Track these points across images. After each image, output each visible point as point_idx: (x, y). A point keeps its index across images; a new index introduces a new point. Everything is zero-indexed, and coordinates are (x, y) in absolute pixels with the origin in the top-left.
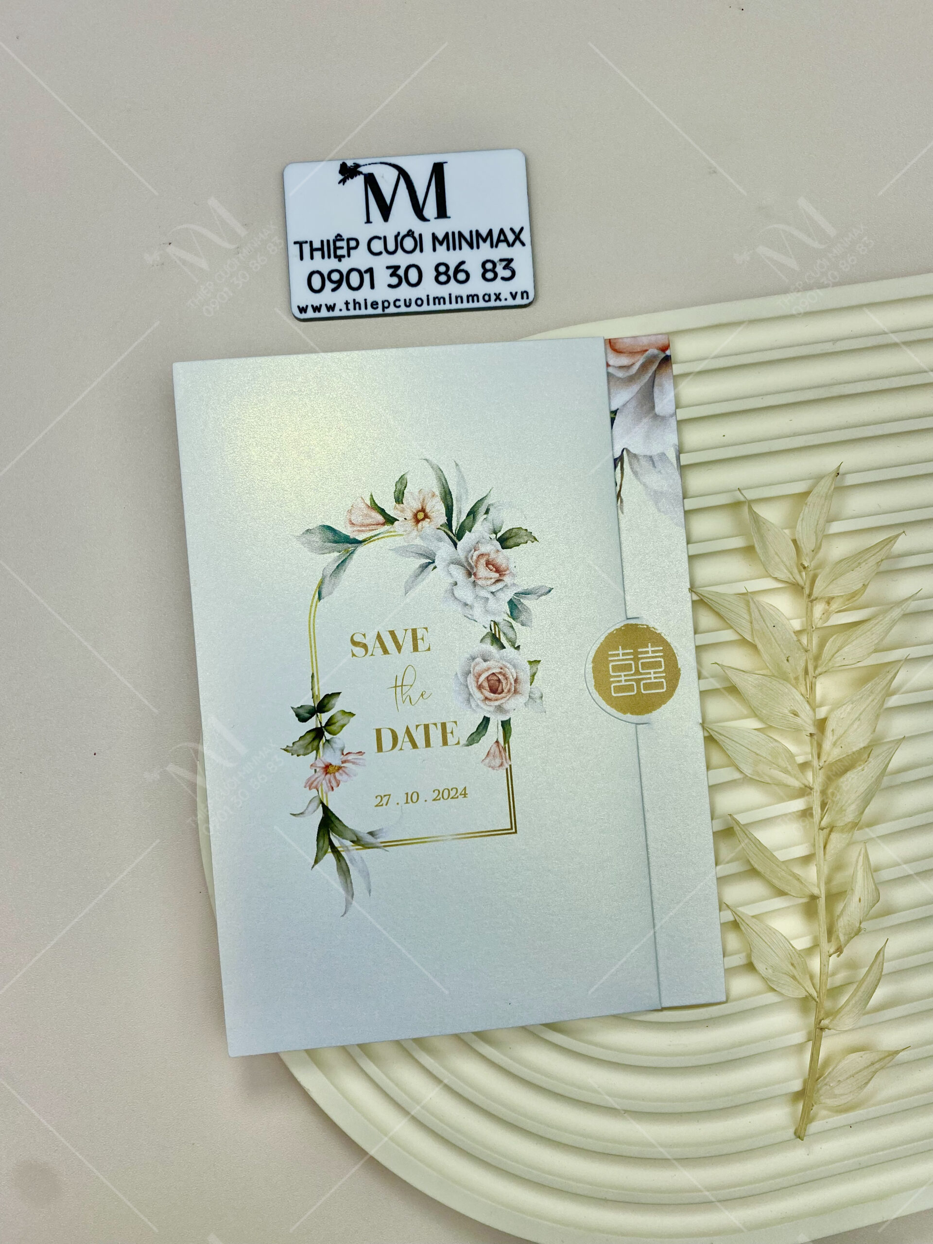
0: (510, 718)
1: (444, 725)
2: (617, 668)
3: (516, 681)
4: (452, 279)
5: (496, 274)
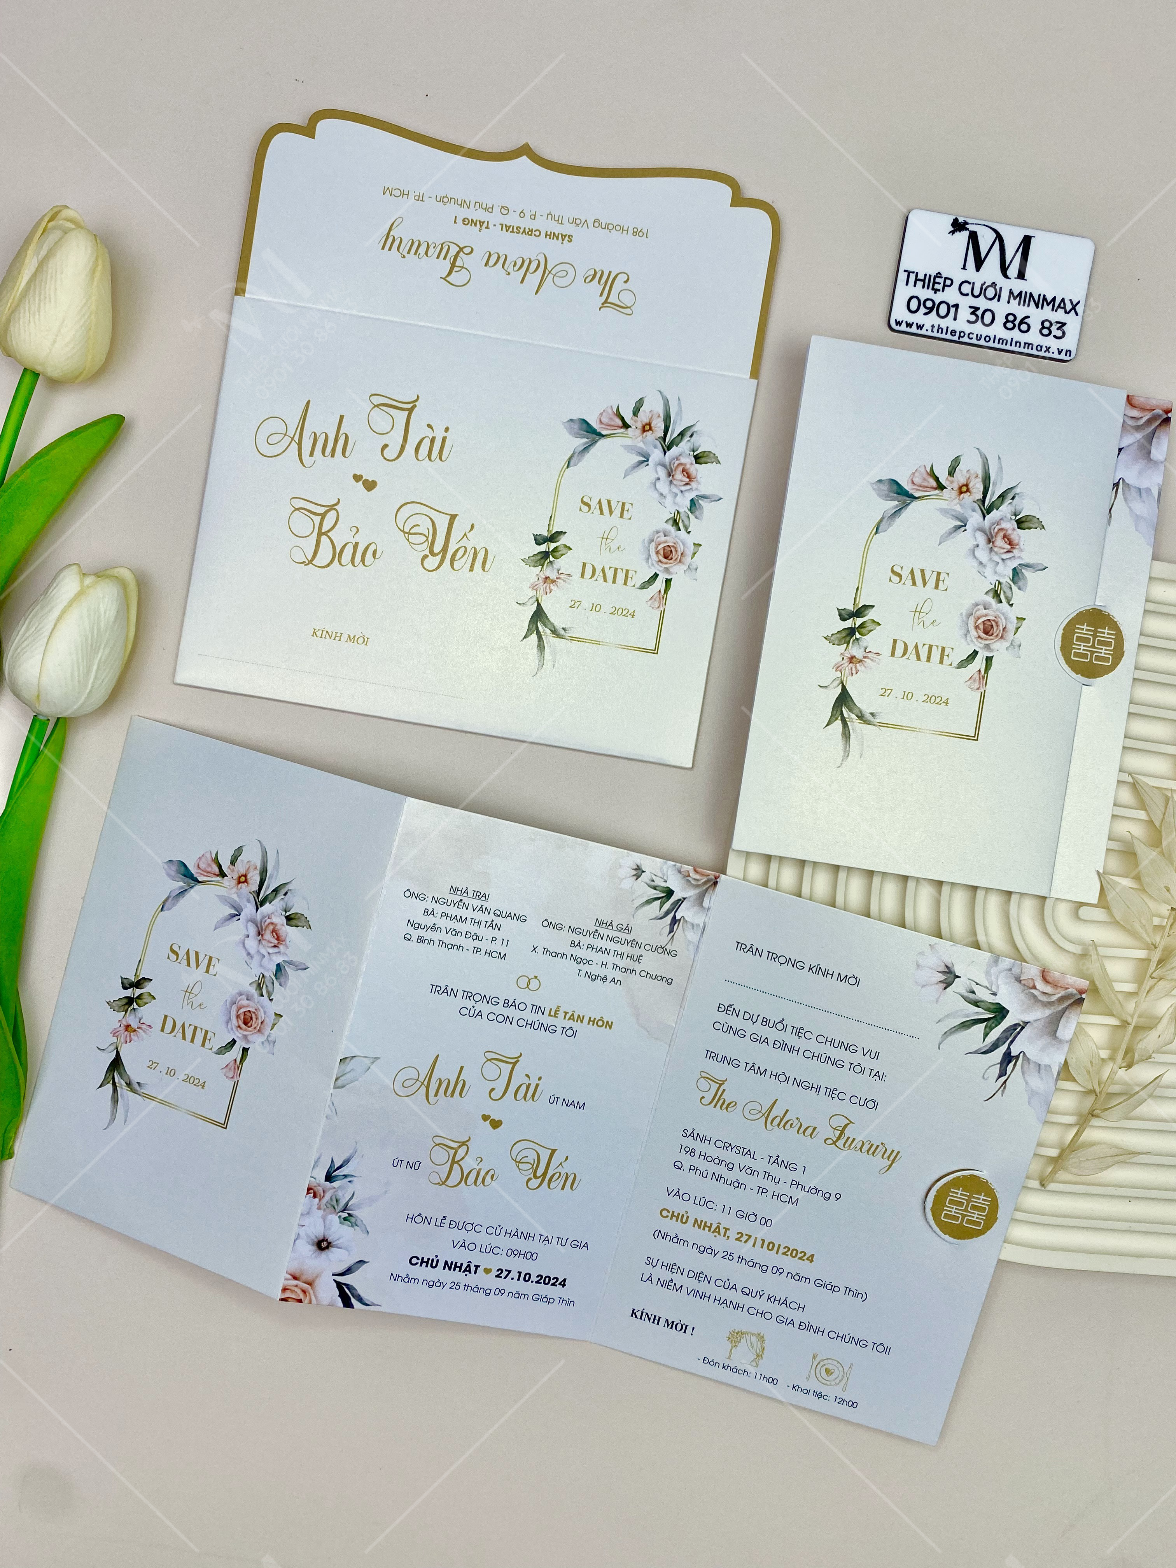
0: (993, 656)
1: (943, 649)
2: (1078, 639)
3: (1004, 629)
4: (1017, 327)
5: (1050, 332)
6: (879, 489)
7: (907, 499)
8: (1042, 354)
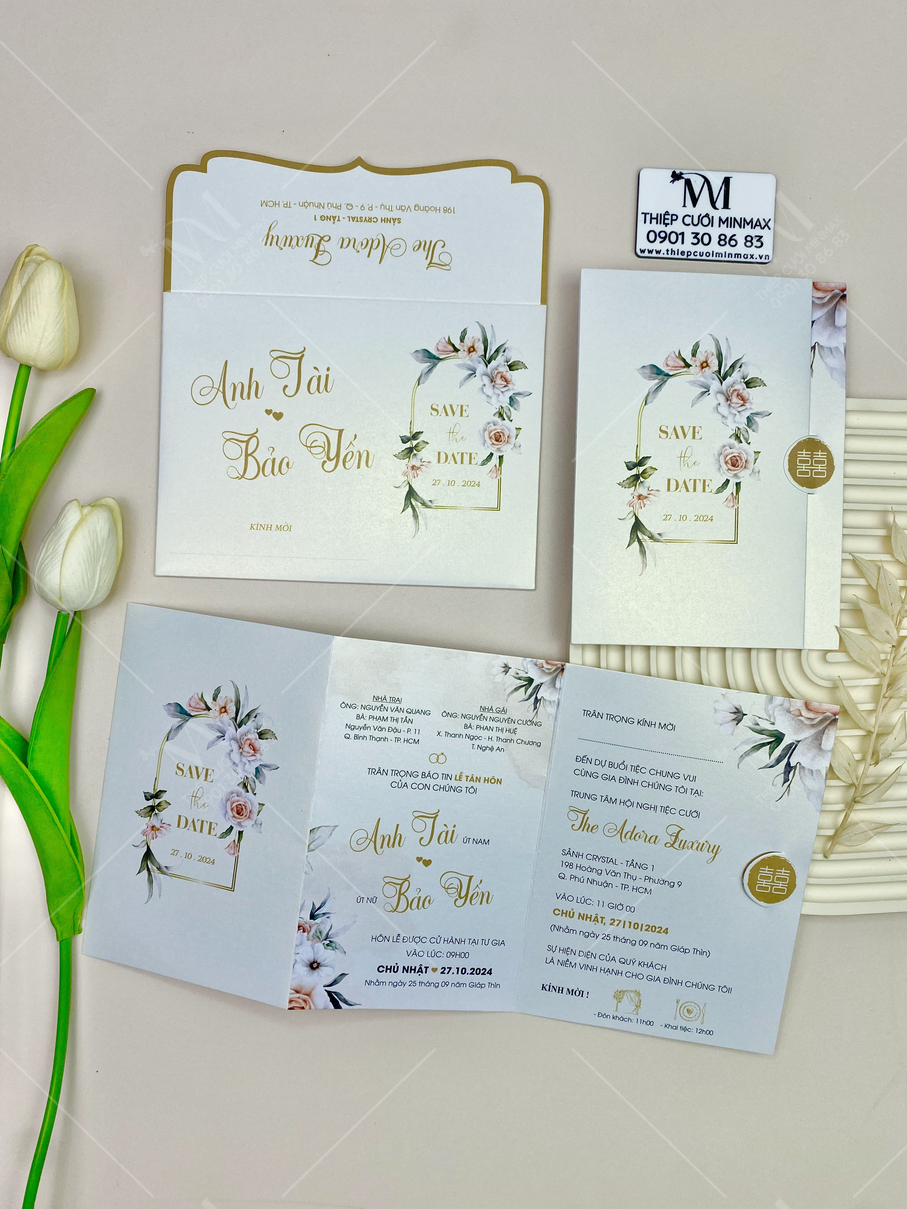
0: (740, 482)
1: (704, 481)
2: (801, 461)
3: (746, 461)
4: (728, 243)
5: (752, 244)
6: (644, 373)
7: (665, 377)
8: (748, 260)
